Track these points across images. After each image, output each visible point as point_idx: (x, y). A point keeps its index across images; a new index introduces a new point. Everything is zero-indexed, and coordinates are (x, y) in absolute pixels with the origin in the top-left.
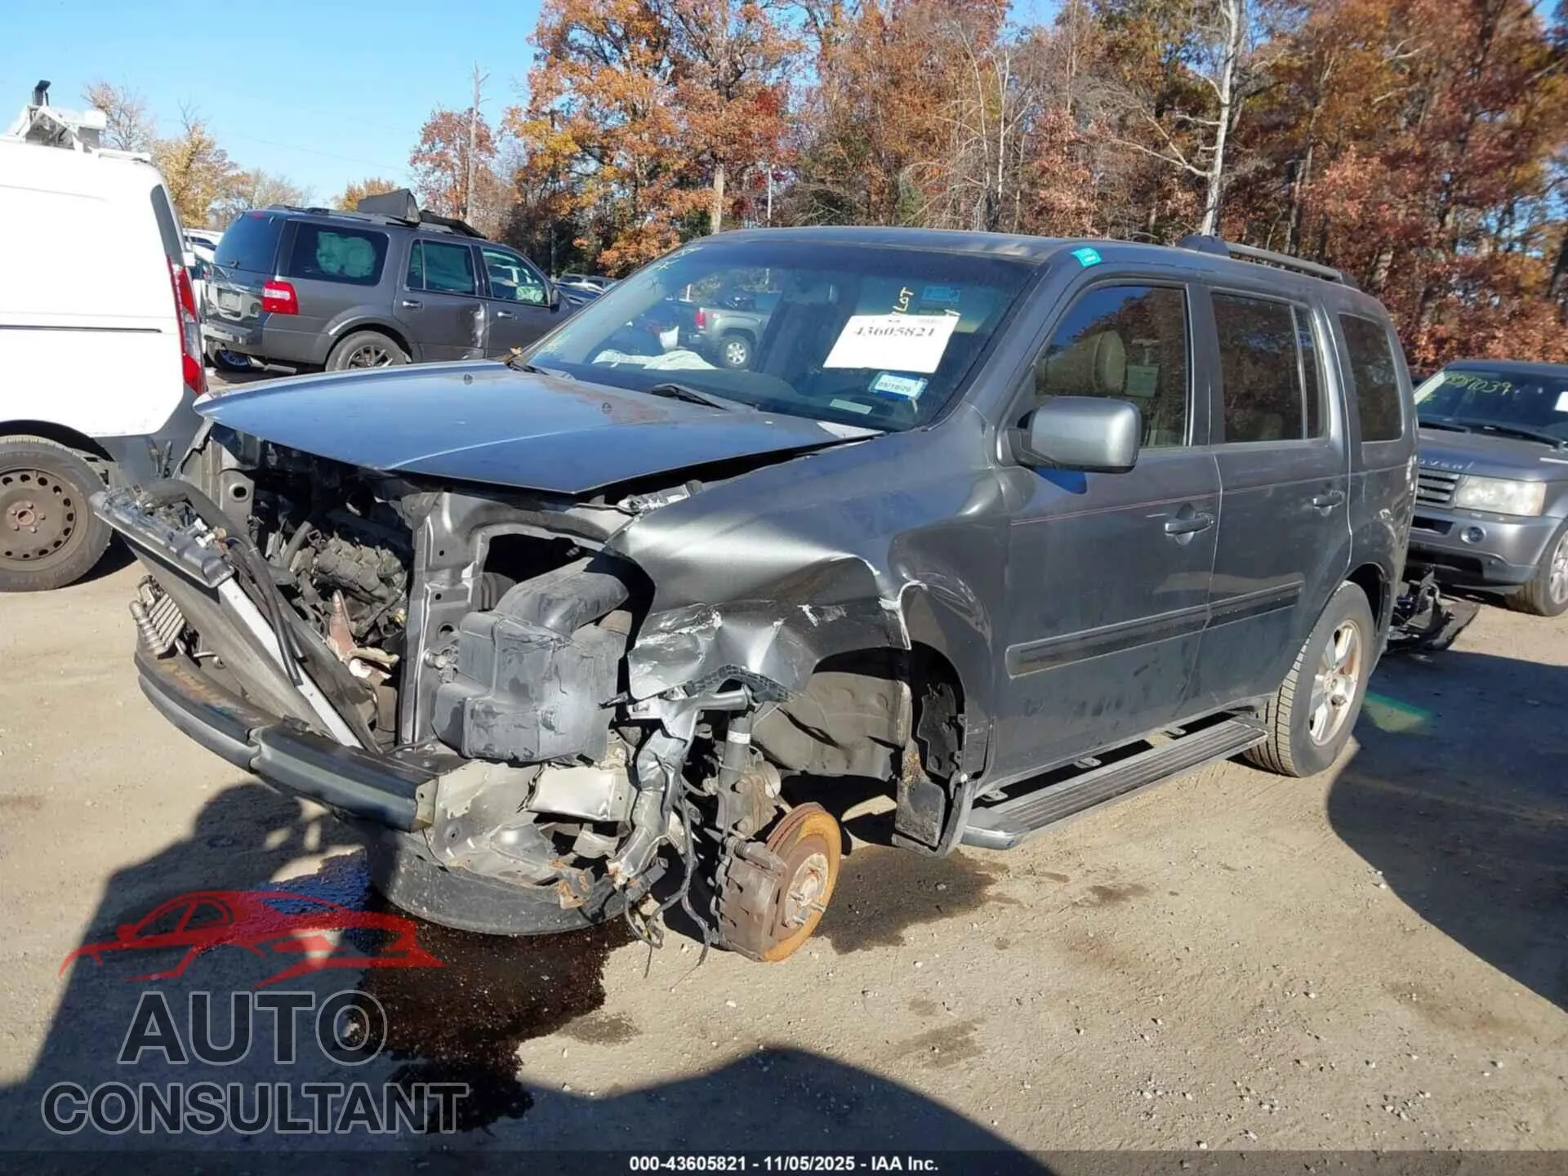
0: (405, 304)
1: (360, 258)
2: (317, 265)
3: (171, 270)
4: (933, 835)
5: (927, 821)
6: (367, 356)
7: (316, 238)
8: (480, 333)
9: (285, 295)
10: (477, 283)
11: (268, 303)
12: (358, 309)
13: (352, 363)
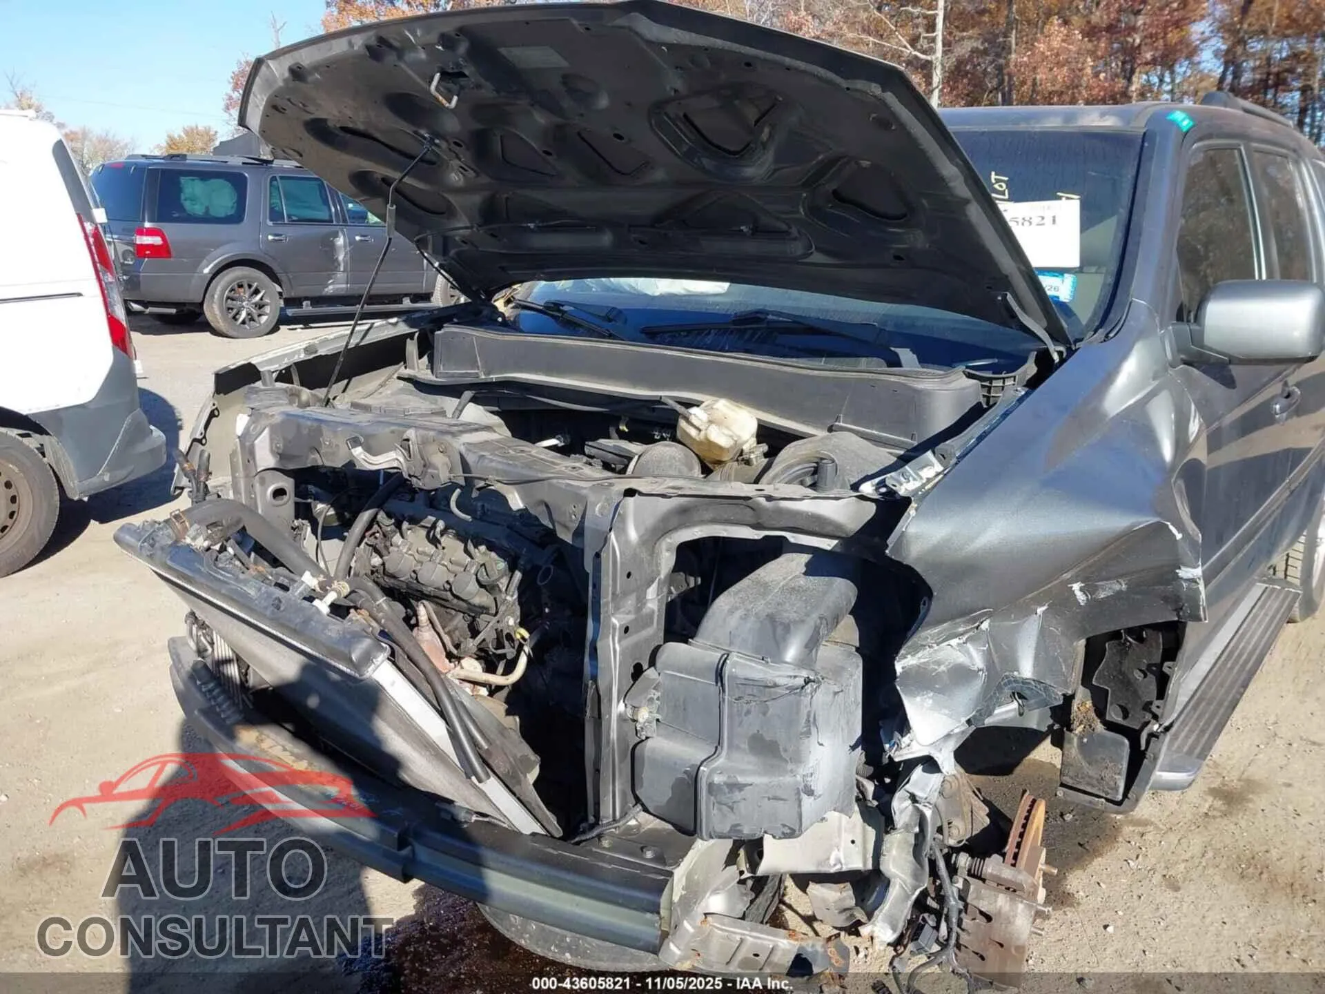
0: (270, 237)
1: (223, 200)
2: (181, 208)
3: (84, 229)
4: (1116, 789)
5: (1107, 774)
6: (241, 290)
7: (179, 183)
8: (341, 258)
9: (157, 240)
10: (333, 210)
11: (141, 250)
12: (227, 247)
13: (228, 298)
